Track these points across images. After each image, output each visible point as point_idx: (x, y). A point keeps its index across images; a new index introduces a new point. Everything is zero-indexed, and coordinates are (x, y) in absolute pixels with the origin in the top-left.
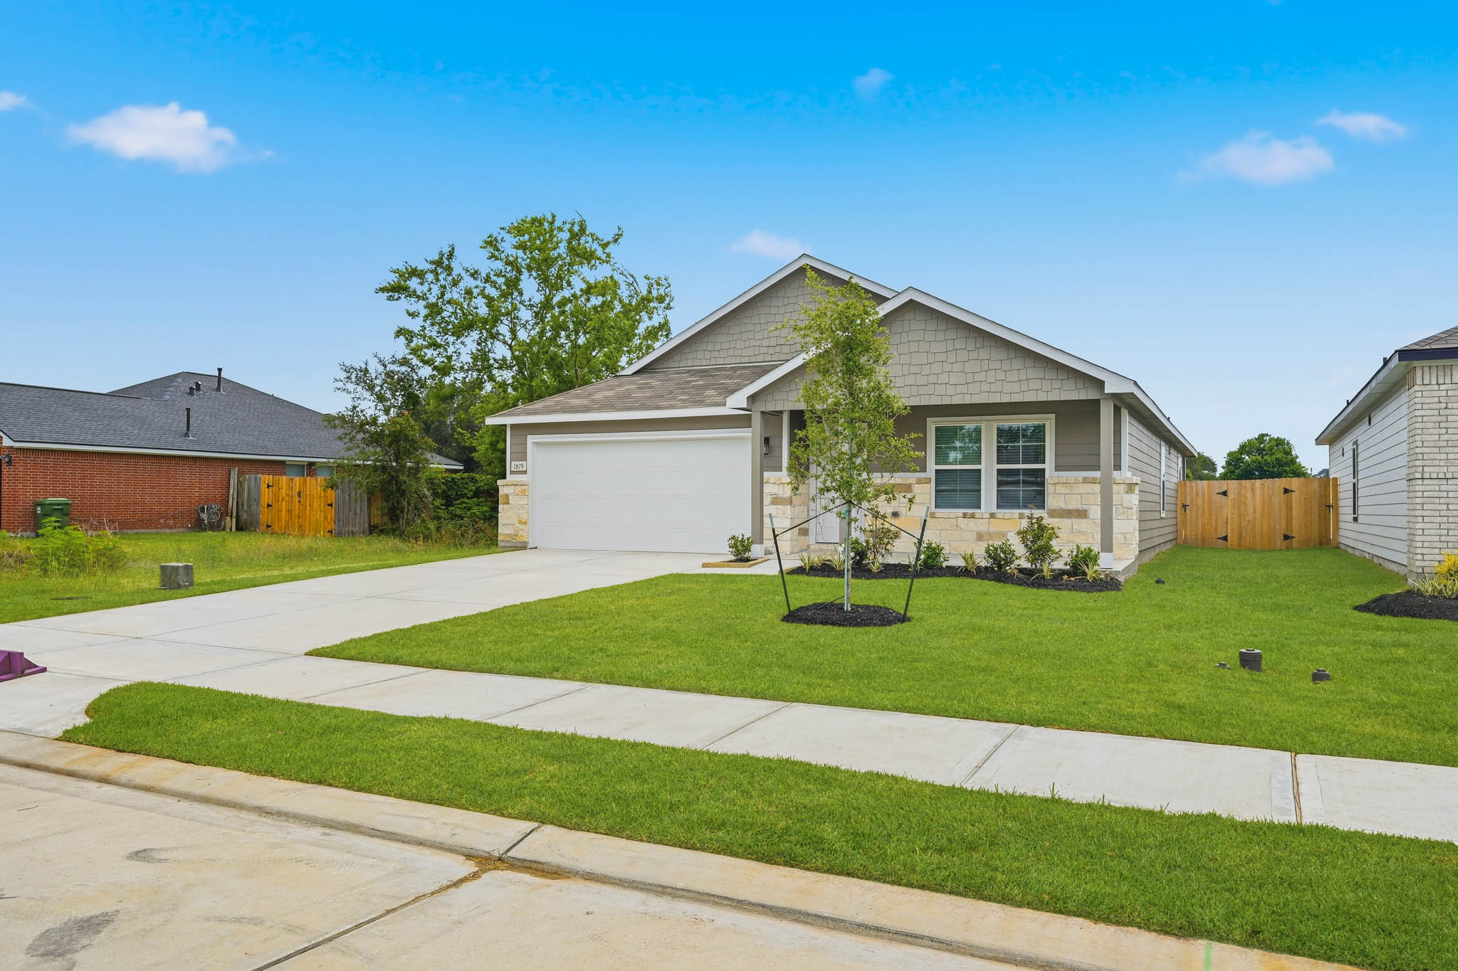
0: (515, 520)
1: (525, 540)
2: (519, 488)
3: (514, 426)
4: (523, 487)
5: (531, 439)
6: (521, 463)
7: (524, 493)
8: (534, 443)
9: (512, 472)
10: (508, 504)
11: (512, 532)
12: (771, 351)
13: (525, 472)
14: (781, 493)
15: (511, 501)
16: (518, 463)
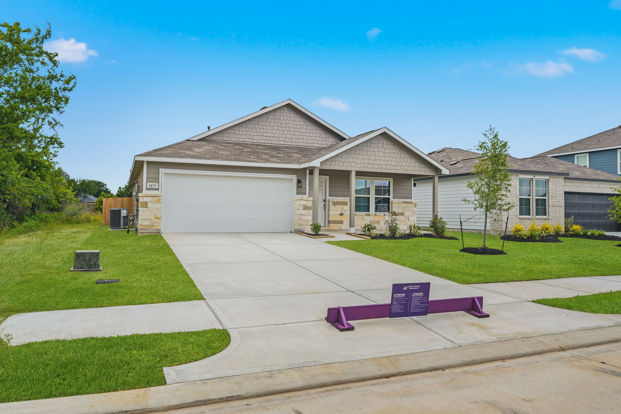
0: (152, 217)
1: (159, 228)
2: (156, 198)
3: (149, 163)
4: (158, 198)
5: (162, 171)
6: (154, 184)
7: (159, 202)
8: (164, 173)
9: (147, 189)
10: (147, 207)
11: (149, 224)
12: (268, 138)
13: (158, 189)
14: (308, 204)
15: (149, 206)
16: (150, 184)
